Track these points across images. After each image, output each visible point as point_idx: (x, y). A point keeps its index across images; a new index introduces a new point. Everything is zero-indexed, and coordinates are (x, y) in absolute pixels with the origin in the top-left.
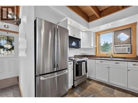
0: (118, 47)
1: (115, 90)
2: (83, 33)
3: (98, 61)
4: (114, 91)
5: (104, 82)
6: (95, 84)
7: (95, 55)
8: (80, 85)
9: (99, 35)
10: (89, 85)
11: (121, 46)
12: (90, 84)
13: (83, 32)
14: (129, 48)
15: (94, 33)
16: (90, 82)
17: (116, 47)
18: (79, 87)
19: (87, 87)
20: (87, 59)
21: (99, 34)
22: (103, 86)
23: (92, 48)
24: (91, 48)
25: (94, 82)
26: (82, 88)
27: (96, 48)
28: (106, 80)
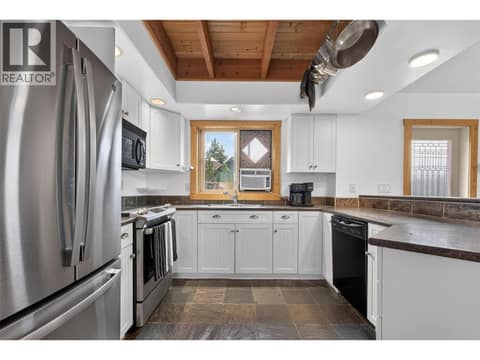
0: (248, 173)
1: (253, 289)
2: (152, 109)
3: (205, 216)
4: (251, 292)
5: (225, 275)
6: (200, 291)
7: (188, 197)
8: (156, 315)
9: (200, 131)
10: (185, 301)
11: (253, 173)
12: (187, 295)
13: (151, 106)
14: (268, 179)
15: (186, 120)
16: (185, 290)
17: (244, 173)
18: (155, 320)
19: (182, 309)
20: (172, 210)
21: (201, 127)
22: (224, 289)
23: (182, 170)
24: (179, 173)
25: (196, 285)
26: (166, 319)
27: (192, 172)
28: (227, 269)
